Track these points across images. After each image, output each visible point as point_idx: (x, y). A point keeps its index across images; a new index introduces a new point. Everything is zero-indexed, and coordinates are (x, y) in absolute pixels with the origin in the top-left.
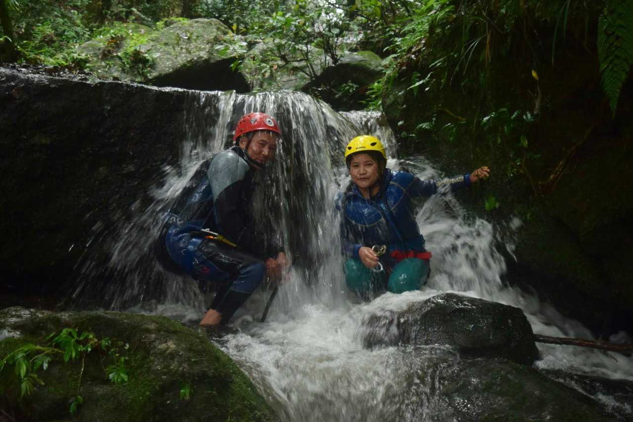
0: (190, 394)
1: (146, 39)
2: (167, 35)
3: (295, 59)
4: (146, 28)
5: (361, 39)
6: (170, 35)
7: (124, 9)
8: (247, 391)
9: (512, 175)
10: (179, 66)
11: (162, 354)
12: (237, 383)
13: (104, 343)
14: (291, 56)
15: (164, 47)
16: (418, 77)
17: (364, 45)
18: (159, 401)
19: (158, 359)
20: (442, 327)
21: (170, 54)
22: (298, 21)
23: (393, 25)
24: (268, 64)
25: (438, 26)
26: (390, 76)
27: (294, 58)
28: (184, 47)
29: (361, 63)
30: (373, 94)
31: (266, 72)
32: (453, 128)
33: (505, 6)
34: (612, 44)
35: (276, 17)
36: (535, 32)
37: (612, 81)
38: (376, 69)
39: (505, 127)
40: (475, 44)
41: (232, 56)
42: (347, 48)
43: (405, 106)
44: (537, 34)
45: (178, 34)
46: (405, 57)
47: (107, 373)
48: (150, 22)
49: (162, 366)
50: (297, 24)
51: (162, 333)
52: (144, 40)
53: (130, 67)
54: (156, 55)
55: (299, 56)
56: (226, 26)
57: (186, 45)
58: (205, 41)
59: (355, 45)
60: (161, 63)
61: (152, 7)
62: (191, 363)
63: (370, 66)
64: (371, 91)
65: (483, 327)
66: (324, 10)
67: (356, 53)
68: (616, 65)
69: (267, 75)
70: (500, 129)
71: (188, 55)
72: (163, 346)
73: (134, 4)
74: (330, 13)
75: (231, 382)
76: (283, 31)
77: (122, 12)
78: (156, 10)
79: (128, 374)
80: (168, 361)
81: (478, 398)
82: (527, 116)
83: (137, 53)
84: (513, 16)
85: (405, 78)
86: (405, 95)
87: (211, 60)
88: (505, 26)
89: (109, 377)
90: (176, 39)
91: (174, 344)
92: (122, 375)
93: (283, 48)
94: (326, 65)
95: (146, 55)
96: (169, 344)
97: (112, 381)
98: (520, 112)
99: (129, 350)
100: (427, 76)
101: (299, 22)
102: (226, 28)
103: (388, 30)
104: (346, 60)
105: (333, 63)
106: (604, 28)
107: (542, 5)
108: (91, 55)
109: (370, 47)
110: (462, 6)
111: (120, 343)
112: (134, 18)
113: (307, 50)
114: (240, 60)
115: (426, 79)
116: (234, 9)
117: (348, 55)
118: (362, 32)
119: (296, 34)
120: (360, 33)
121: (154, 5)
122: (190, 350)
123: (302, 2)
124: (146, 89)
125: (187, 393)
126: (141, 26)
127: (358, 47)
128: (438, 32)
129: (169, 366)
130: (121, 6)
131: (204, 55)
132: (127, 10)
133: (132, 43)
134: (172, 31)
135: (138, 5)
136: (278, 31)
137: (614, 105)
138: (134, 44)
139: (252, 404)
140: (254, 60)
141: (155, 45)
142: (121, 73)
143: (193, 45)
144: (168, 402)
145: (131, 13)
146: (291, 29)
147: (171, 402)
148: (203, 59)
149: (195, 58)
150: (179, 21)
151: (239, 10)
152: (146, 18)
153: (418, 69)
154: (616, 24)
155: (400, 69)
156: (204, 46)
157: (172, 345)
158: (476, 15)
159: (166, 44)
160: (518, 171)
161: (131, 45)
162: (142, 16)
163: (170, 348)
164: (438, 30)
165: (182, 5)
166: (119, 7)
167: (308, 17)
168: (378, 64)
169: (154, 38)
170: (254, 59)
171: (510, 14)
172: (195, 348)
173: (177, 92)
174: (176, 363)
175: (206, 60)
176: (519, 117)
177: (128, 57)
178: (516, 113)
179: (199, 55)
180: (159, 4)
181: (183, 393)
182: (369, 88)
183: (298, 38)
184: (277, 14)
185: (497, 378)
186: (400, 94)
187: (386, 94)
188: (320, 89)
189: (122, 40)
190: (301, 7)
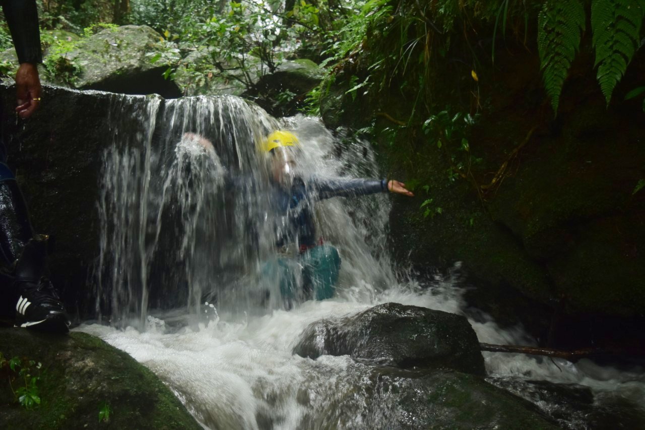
0: (110, 415)
1: (73, 46)
2: (95, 42)
3: (231, 68)
4: (74, 36)
5: (299, 48)
6: (98, 42)
7: (51, 17)
8: (175, 410)
9: (453, 180)
10: (108, 74)
11: (79, 373)
12: (164, 402)
13: (13, 363)
14: (226, 64)
15: (92, 54)
16: (356, 81)
17: (302, 54)
18: (75, 425)
19: (74, 378)
20: (384, 338)
21: (98, 62)
22: (233, 27)
23: (331, 32)
24: (203, 73)
25: (376, 28)
26: (328, 81)
27: (229, 66)
28: (114, 54)
29: (299, 71)
30: (311, 101)
31: (200, 80)
32: (392, 132)
33: (443, 6)
34: (553, 41)
35: (210, 23)
36: (475, 31)
37: (553, 78)
38: (314, 77)
39: (446, 131)
40: (414, 44)
41: (164, 63)
42: (284, 56)
43: (343, 111)
44: (477, 33)
45: (106, 41)
46: (343, 60)
47: (17, 396)
48: (79, 30)
49: (79, 387)
50: (232, 30)
51: (79, 349)
52: (71, 46)
53: (56, 75)
54: (83, 63)
55: (235, 64)
56: (158, 34)
57: (116, 53)
58: (136, 49)
59: (293, 54)
60: (89, 71)
61: (81, 16)
62: (111, 381)
63: (308, 74)
64: (310, 99)
65: (427, 336)
66: (259, 18)
67: (293, 61)
68: (557, 62)
69: (202, 84)
70: (441, 133)
71: (118, 63)
72: (79, 364)
73: (61, 12)
74: (266, 19)
75: (156, 402)
76: (217, 38)
77: (49, 19)
78: (85, 19)
79: (40, 396)
80: (85, 379)
81: (423, 410)
82: (467, 118)
83: (63, 61)
84: (452, 16)
85: (343, 82)
86: (343, 100)
87: (142, 68)
88: (444, 26)
89: (19, 400)
90: (105, 47)
91: (93, 361)
92: (34, 398)
93: (218, 56)
94: (262, 73)
95: (73, 63)
96: (86, 362)
97: (23, 405)
98: (461, 115)
99: (42, 369)
100: (366, 79)
101: (234, 29)
102: (158, 35)
103: (326, 36)
104: (283, 68)
105: (270, 71)
106: (544, 24)
107: (481, 3)
108: (13, 62)
109: (309, 55)
110: (400, 7)
111: (32, 362)
112: (61, 26)
113: (243, 58)
114: (172, 68)
115: (365, 82)
116: (167, 17)
117: (285, 64)
118: (300, 41)
119: (231, 40)
120: (298, 42)
121: (83, 13)
122: (110, 367)
123: (237, 8)
124: (66, 91)
125: (106, 414)
126: (68, 33)
127: (296, 55)
128: (376, 34)
129: (86, 385)
130: (47, 13)
131: (135, 63)
132: (54, 18)
133: (57, 50)
134: (100, 38)
135: (66, 12)
136: (212, 37)
137: (555, 104)
138: (59, 51)
139: (180, 425)
140: (187, 68)
141: (83, 53)
142: (46, 82)
143: (123, 53)
144: (86, 425)
145: (58, 21)
146: (226, 35)
147: (88, 425)
148: (134, 67)
149: (126, 67)
150: (109, 27)
151: (172, 18)
152: (75, 27)
153: (356, 73)
154: (556, 20)
155: (337, 73)
156: (134, 54)
157: (90, 363)
158: (414, 16)
159: (94, 52)
160: (459, 176)
161: (57, 52)
162: (71, 25)
163: (87, 366)
164: (376, 32)
165: (113, 13)
166: (46, 15)
167: (243, 23)
168: (316, 72)
169: (81, 45)
170: (187, 66)
171: (448, 14)
172: (116, 366)
173: (102, 95)
174: (94, 382)
175: (137, 68)
176: (460, 119)
177: (53, 64)
178: (457, 116)
179: (130, 63)
180: (88, 12)
181: (101, 415)
182: (307, 95)
183: (232, 44)
184: (211, 19)
185: (442, 388)
186: (338, 98)
187: (324, 99)
188: (257, 98)
189: (47, 47)
190: (236, 13)
